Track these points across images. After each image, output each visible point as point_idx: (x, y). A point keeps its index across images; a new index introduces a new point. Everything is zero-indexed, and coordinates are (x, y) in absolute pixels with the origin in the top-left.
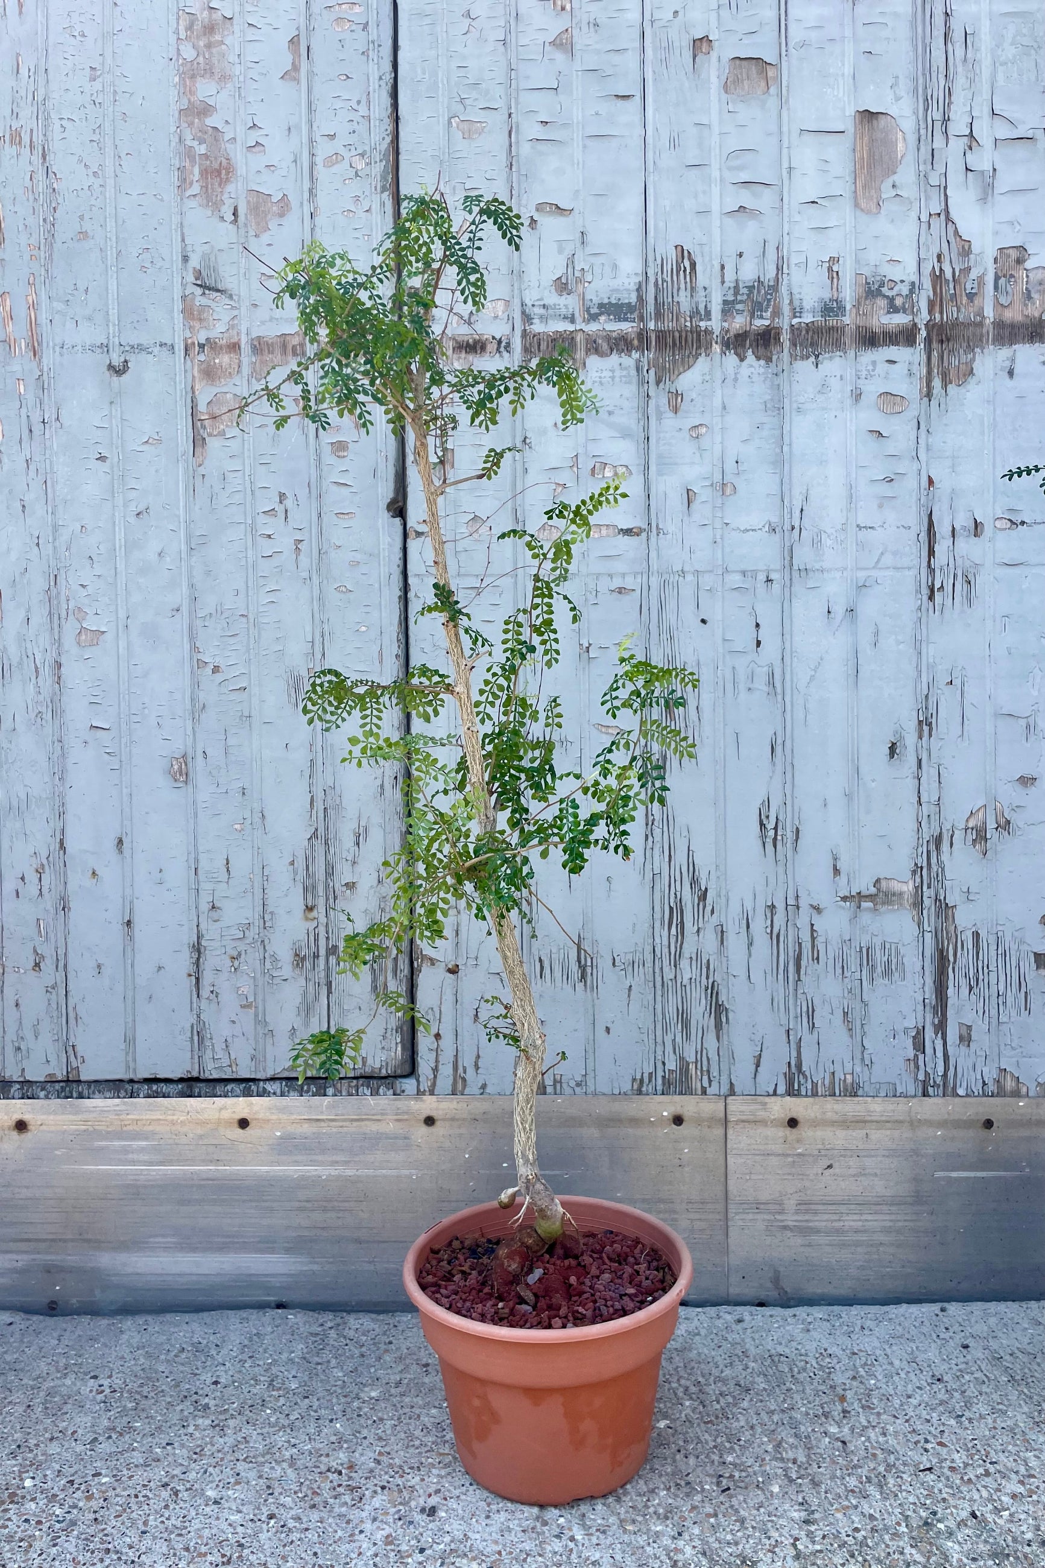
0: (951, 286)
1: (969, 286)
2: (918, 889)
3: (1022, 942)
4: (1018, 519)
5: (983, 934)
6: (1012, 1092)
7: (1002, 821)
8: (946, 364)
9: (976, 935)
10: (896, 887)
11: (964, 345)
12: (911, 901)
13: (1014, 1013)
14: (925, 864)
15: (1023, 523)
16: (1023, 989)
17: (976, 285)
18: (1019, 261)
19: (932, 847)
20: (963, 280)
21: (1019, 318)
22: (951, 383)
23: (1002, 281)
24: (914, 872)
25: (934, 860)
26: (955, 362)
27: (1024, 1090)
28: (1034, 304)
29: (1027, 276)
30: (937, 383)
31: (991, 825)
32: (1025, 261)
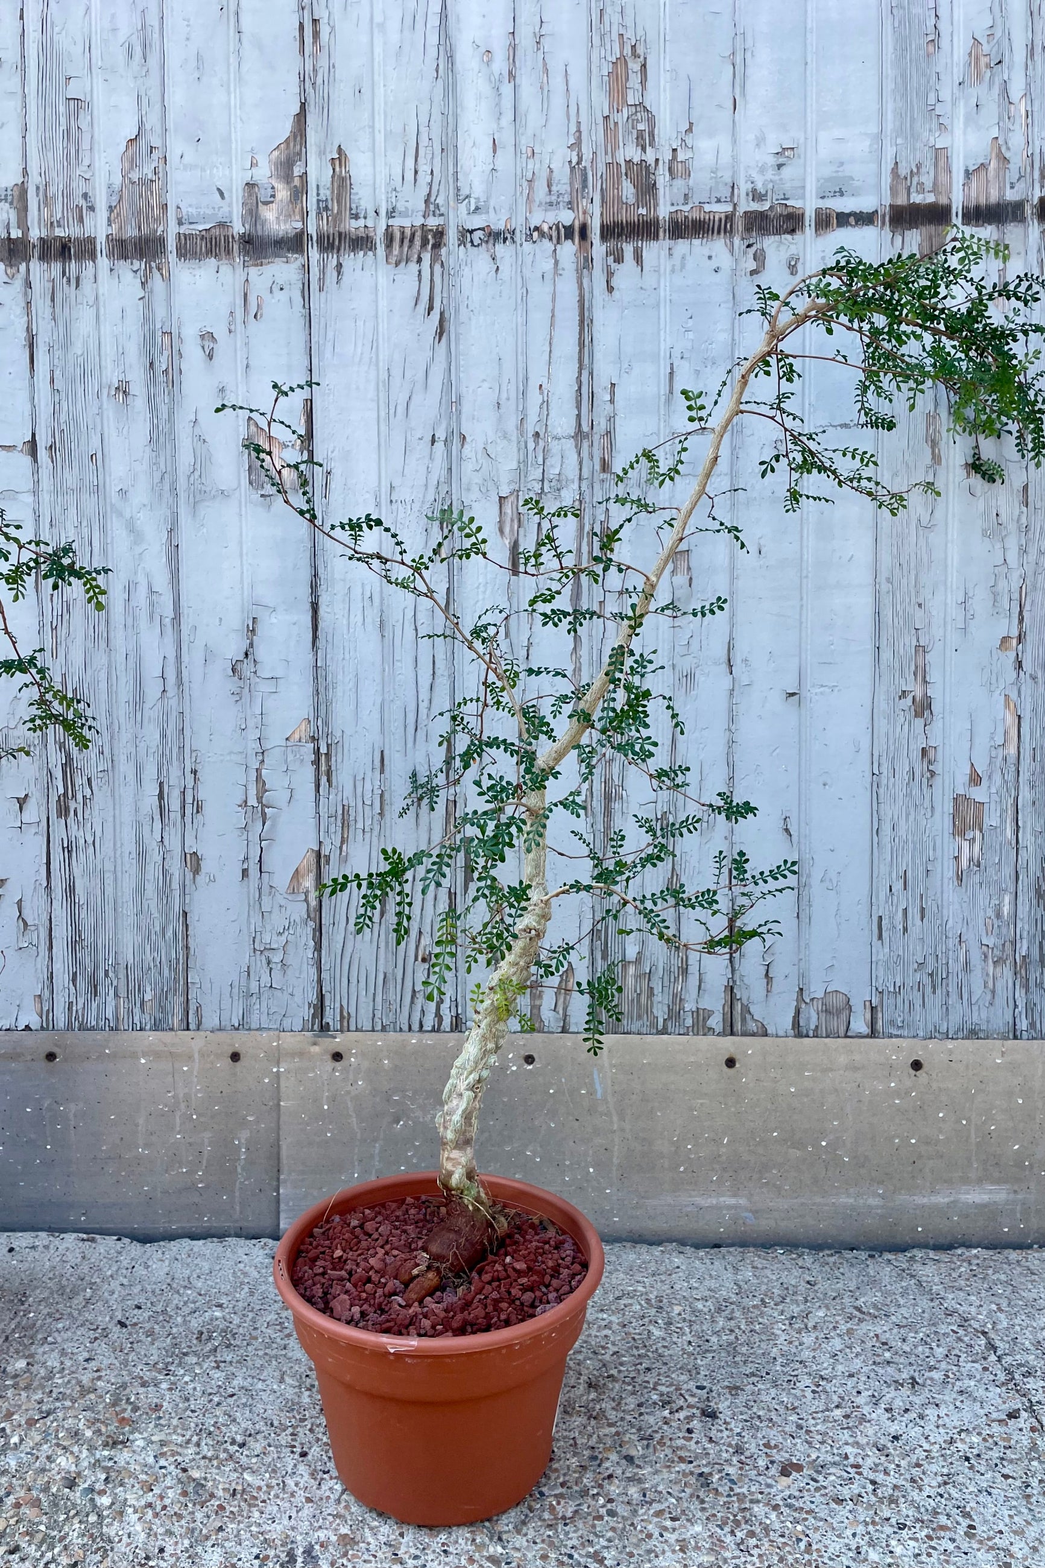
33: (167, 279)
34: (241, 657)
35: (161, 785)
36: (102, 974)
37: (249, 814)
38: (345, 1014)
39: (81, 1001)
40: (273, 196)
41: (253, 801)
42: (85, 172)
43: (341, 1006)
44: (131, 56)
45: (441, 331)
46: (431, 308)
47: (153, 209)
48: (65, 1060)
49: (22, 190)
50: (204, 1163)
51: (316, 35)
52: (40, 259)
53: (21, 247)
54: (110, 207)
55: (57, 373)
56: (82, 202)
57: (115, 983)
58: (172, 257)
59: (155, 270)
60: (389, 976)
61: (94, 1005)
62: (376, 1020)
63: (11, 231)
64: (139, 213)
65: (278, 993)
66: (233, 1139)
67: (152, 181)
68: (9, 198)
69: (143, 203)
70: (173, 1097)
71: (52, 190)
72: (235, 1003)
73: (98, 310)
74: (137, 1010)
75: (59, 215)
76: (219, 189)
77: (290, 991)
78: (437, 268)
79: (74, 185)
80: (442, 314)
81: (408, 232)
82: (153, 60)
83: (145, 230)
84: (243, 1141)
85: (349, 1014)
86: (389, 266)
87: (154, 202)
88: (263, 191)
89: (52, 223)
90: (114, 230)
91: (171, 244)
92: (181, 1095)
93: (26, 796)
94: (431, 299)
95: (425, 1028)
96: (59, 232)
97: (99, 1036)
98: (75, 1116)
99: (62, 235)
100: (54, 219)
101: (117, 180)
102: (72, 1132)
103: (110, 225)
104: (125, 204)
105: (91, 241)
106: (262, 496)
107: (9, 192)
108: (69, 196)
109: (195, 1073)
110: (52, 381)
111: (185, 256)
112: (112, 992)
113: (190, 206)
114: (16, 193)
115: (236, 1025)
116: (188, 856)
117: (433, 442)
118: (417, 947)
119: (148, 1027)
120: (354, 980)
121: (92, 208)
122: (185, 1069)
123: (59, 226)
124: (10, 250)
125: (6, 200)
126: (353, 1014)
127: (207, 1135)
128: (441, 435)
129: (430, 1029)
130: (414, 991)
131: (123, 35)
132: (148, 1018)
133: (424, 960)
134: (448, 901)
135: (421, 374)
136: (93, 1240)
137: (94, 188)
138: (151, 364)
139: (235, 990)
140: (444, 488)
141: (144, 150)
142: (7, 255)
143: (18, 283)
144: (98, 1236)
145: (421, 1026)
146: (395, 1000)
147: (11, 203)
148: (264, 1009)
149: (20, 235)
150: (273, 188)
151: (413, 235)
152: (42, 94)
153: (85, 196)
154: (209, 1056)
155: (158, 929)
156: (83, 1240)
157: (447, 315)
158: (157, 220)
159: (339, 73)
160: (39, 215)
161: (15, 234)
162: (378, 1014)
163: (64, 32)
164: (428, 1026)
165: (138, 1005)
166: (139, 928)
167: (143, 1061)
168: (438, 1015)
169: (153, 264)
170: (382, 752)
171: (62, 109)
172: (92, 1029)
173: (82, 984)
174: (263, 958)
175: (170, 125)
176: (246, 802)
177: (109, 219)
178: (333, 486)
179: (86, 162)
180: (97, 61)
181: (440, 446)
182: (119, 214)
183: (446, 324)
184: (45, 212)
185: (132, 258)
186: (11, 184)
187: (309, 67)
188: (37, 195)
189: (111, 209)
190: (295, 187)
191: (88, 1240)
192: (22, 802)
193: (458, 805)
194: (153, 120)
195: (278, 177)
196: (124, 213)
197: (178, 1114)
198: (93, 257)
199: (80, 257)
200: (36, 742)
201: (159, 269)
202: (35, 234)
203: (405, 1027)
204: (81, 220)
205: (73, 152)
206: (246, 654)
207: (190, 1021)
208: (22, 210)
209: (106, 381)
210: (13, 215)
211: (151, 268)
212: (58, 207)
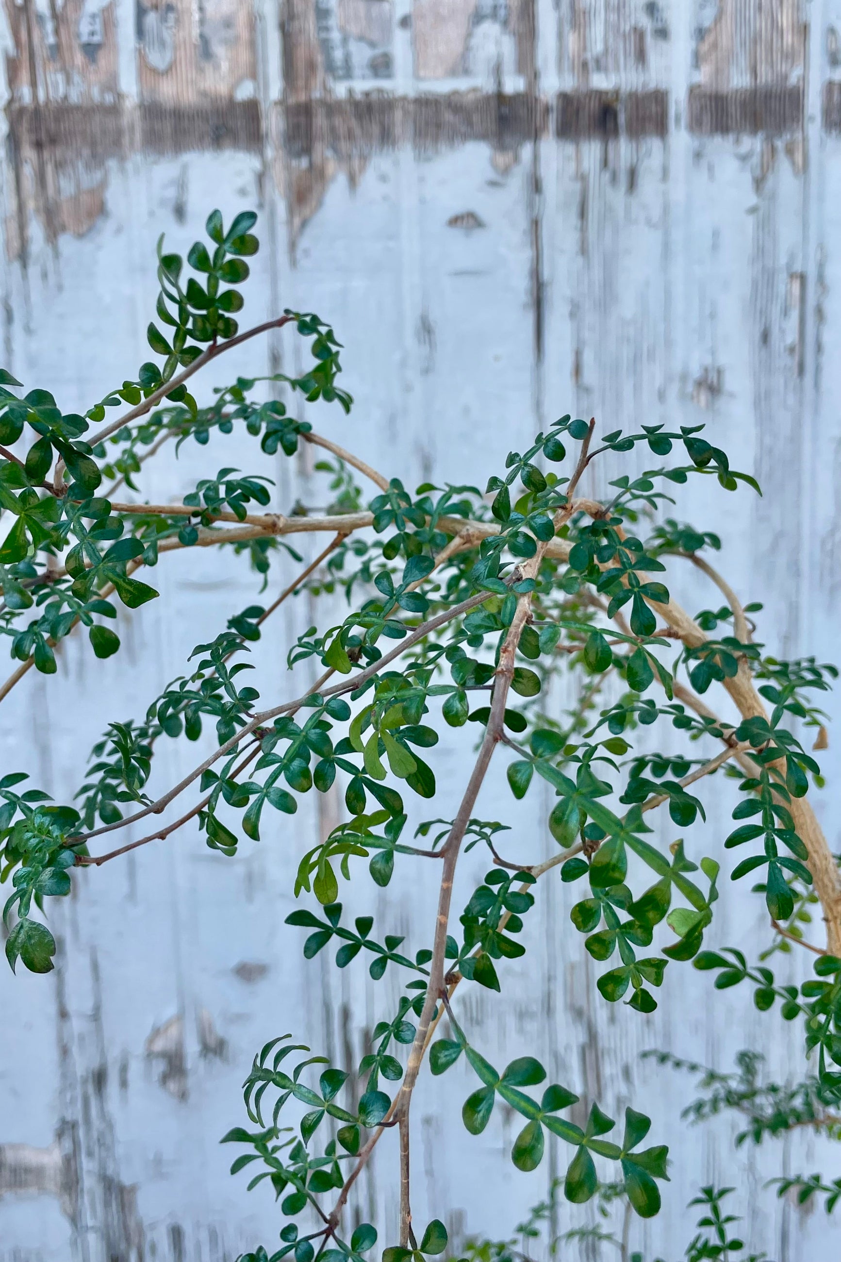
0: (49, 26)
1: (85, 28)
2: (70, 1164)
5: (188, 1228)
7: (212, 1042)
8: (51, 190)
9: (177, 1234)
10: (30, 1157)
11: (86, 152)
12: (59, 1179)
14: (80, 1117)
17: (98, 27)
19: (91, 1089)
20: (71, 15)
21: (189, 97)
22: (64, 228)
23: (151, 19)
24: (60, 1135)
25: (94, 1111)
26: (67, 187)
28: (217, 67)
30: (36, 230)
31: (192, 1048)
33: (803, 170)
47: (782, 35)
52: (559, 134)
53: (522, 112)
54: (700, 30)
55: (588, 358)
56: (645, 22)
58: (814, 128)
59: (781, 155)
63: (504, 79)
64: (755, 42)
68: (502, 12)
69: (762, 24)
73: (667, 234)
75: (599, 47)
83: (765, 76)
87: (785, 20)
89: (584, 64)
90: (703, 76)
91: (814, 104)
96: (600, 82)
99: (604, 86)
100: (588, 55)
103: (696, 66)
104: (727, 24)
105: (660, 98)
108: (618, 9)
110: (578, 371)
121: (663, 33)
123: (599, 69)
124: (501, 118)
125: (494, 15)
138: (765, 337)
142: (495, 127)
143: (517, 183)
147: (505, 23)
149: (522, 89)
153: (651, 8)
158: (789, 56)
160: (560, 47)
161: (513, 84)
169: (780, 144)
177: (696, 55)
182: (715, 46)
184: (572, 40)
185: (739, 131)
189: (701, 33)
196: (724, 41)
198: (661, 127)
199: (637, 130)
201: (789, 152)
202: (551, 85)
204: (641, 56)
208: (527, 36)
209: (677, 366)
210: (508, 47)
211: (773, 150)
212: (597, 32)
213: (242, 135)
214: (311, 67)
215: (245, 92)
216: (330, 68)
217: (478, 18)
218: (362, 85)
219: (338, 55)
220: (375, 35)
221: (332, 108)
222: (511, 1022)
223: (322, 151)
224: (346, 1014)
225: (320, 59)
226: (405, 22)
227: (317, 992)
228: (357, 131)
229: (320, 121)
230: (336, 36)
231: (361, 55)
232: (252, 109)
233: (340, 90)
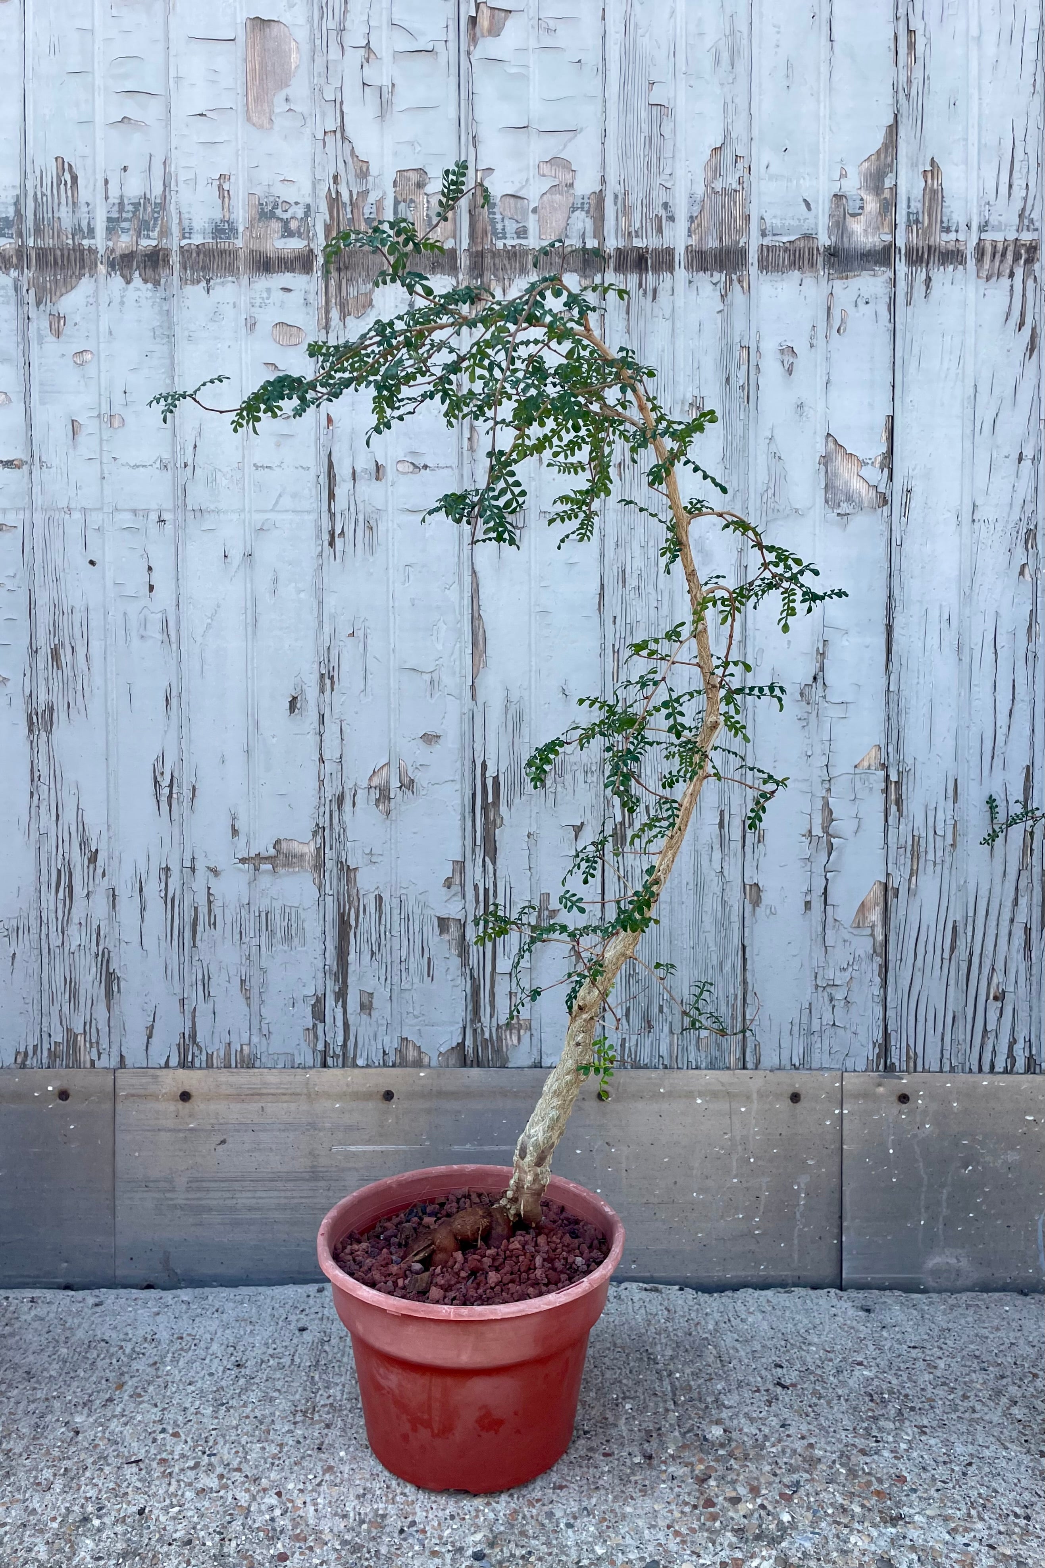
0: (349, 209)
1: (367, 211)
2: (320, 851)
3: (425, 905)
4: (420, 462)
5: (386, 897)
6: (413, 1062)
7: (406, 781)
8: (344, 294)
9: (379, 899)
10: (297, 848)
11: (364, 274)
12: (312, 863)
13: (416, 980)
14: (327, 825)
15: (426, 467)
16: (426, 955)
17: (374, 210)
18: (420, 185)
19: (335, 807)
20: (361, 204)
22: (350, 314)
23: (402, 206)
24: (315, 833)
25: (336, 821)
26: (353, 292)
27: (426, 1060)
29: (428, 202)
30: (335, 314)
31: (395, 783)
32: (425, 185)
33: (748, 291)
34: (810, 681)
35: (722, 813)
36: (656, 1010)
37: (814, 844)
38: (912, 1054)
39: (634, 1038)
40: (862, 208)
41: (817, 831)
42: (666, 181)
43: (908, 1045)
44: (717, 62)
45: (1032, 347)
46: (1021, 325)
47: (735, 221)
48: (618, 1100)
49: (600, 197)
50: (762, 1208)
51: (912, 46)
52: (615, 270)
53: (597, 258)
54: (691, 217)
56: (662, 213)
57: (669, 1019)
58: (754, 270)
59: (735, 283)
60: (959, 1016)
61: (648, 1042)
62: (944, 1060)
63: (587, 240)
64: (721, 224)
65: (840, 1032)
66: (792, 1184)
67: (735, 191)
68: (586, 206)
69: (725, 215)
70: (730, 1139)
71: (631, 199)
72: (796, 1042)
73: (673, 323)
74: (692, 1048)
75: (638, 225)
76: (805, 201)
77: (853, 1029)
78: (1030, 283)
79: (654, 194)
80: (1034, 329)
81: (1000, 247)
82: (741, 67)
83: (726, 241)
84: (802, 1186)
85: (915, 1053)
86: (980, 281)
87: (737, 213)
88: (851, 203)
89: (629, 233)
90: (693, 241)
91: (753, 256)
92: (738, 1138)
93: (582, 823)
94: (1023, 314)
95: (997, 1069)
96: (637, 243)
97: (654, 1074)
98: (627, 1158)
99: (640, 245)
100: (632, 229)
101: (700, 189)
102: (624, 1173)
103: (690, 236)
104: (706, 214)
105: (670, 252)
106: (839, 514)
107: (586, 200)
108: (648, 206)
109: (753, 1114)
111: (767, 268)
112: (666, 1029)
113: (775, 217)
114: (593, 202)
115: (797, 1064)
116: (748, 887)
117: (1020, 459)
118: (989, 984)
119: (703, 1066)
120: (921, 1018)
121: (672, 219)
122: (743, 1109)
123: (637, 236)
124: (585, 260)
125: (582, 209)
126: (920, 1054)
127: (765, 1180)
128: (1028, 453)
129: (1001, 1070)
130: (985, 1029)
131: (709, 41)
132: (703, 1056)
133: (996, 998)
134: (1023, 937)
135: (1010, 391)
136: (656, 1290)
137: (674, 197)
138: (728, 380)
139: (796, 1029)
140: (1030, 507)
141: (729, 159)
142: (581, 265)
144: (661, 1286)
145: (992, 1067)
146: (965, 1040)
147: (588, 212)
148: (826, 1047)
149: (596, 246)
150: (862, 199)
151: (1005, 249)
152: (624, 98)
153: (666, 205)
154: (768, 1096)
155: (715, 963)
156: (646, 1290)
157: (1038, 331)
158: (740, 232)
159: (935, 85)
160: (617, 224)
161: (592, 243)
162: (947, 1054)
163: (647, 35)
164: (1000, 1066)
165: (694, 1042)
166: (695, 961)
167: (699, 1101)
168: (1011, 1055)
169: (734, 277)
170: (956, 780)
171: (644, 115)
172: (646, 1067)
173: (636, 1018)
174: (826, 994)
175: (755, 133)
176: (810, 832)
177: (689, 230)
178: (913, 505)
179: (668, 171)
180: (681, 66)
181: (1027, 463)
182: (699, 225)
183: (1037, 340)
184: (623, 221)
185: (712, 270)
186: (588, 192)
187: (903, 78)
188: (616, 204)
189: (692, 219)
190: (885, 199)
191: (651, 1290)
192: (578, 830)
193: (1035, 836)
194: (739, 129)
195: (867, 188)
196: (705, 224)
197: (735, 1157)
198: (671, 269)
199: (657, 269)
200: (594, 769)
201: (739, 281)
202: (612, 244)
203: (975, 1068)
204: (660, 230)
205: (654, 160)
206: (815, 678)
207: (747, 1059)
208: (599, 219)
209: (679, 396)
210: (589, 224)
211: (731, 280)
212: (637, 216)
213: (447, 267)
214: (485, 232)
215: (449, 245)
216: (495, 233)
217: (574, 209)
218: (510, 242)
219: (499, 226)
220: (519, 218)
221: (495, 254)
222: (580, 776)
223: (488, 276)
224: (484, 766)
225: (489, 228)
226: (535, 210)
227: (468, 753)
228: (508, 266)
229: (488, 260)
230: (498, 217)
231: (511, 227)
232: (453, 252)
233: (500, 245)
